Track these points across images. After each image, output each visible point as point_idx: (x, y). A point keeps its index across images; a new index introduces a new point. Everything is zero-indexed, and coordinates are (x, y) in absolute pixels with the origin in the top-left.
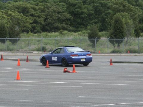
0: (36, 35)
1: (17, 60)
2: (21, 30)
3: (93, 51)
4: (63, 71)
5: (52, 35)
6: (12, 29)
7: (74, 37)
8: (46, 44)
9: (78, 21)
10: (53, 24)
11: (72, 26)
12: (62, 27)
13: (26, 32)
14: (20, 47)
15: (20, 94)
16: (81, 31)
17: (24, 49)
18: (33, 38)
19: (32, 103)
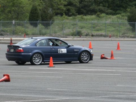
0: (71, 18)
2: (55, 12)
3: (133, 36)
4: (100, 57)
5: (89, 18)
6: (45, 12)
7: (111, 20)
8: (82, 28)
9: (117, 3)
10: (90, 6)
11: (110, 8)
12: (99, 9)
13: (60, 15)
14: (53, 31)
15: (53, 82)
16: (120, 14)
17: (58, 34)
18: (67, 21)
19: (66, 92)
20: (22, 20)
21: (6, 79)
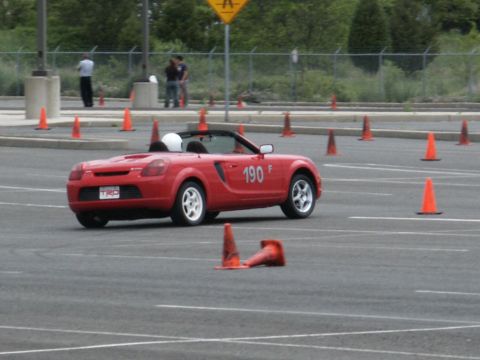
1: (424, 137)
2: (440, 20)
6: (404, 18)
13: (459, 30)
14: (435, 87)
15: (436, 268)
20: (325, 48)
21: (271, 256)
